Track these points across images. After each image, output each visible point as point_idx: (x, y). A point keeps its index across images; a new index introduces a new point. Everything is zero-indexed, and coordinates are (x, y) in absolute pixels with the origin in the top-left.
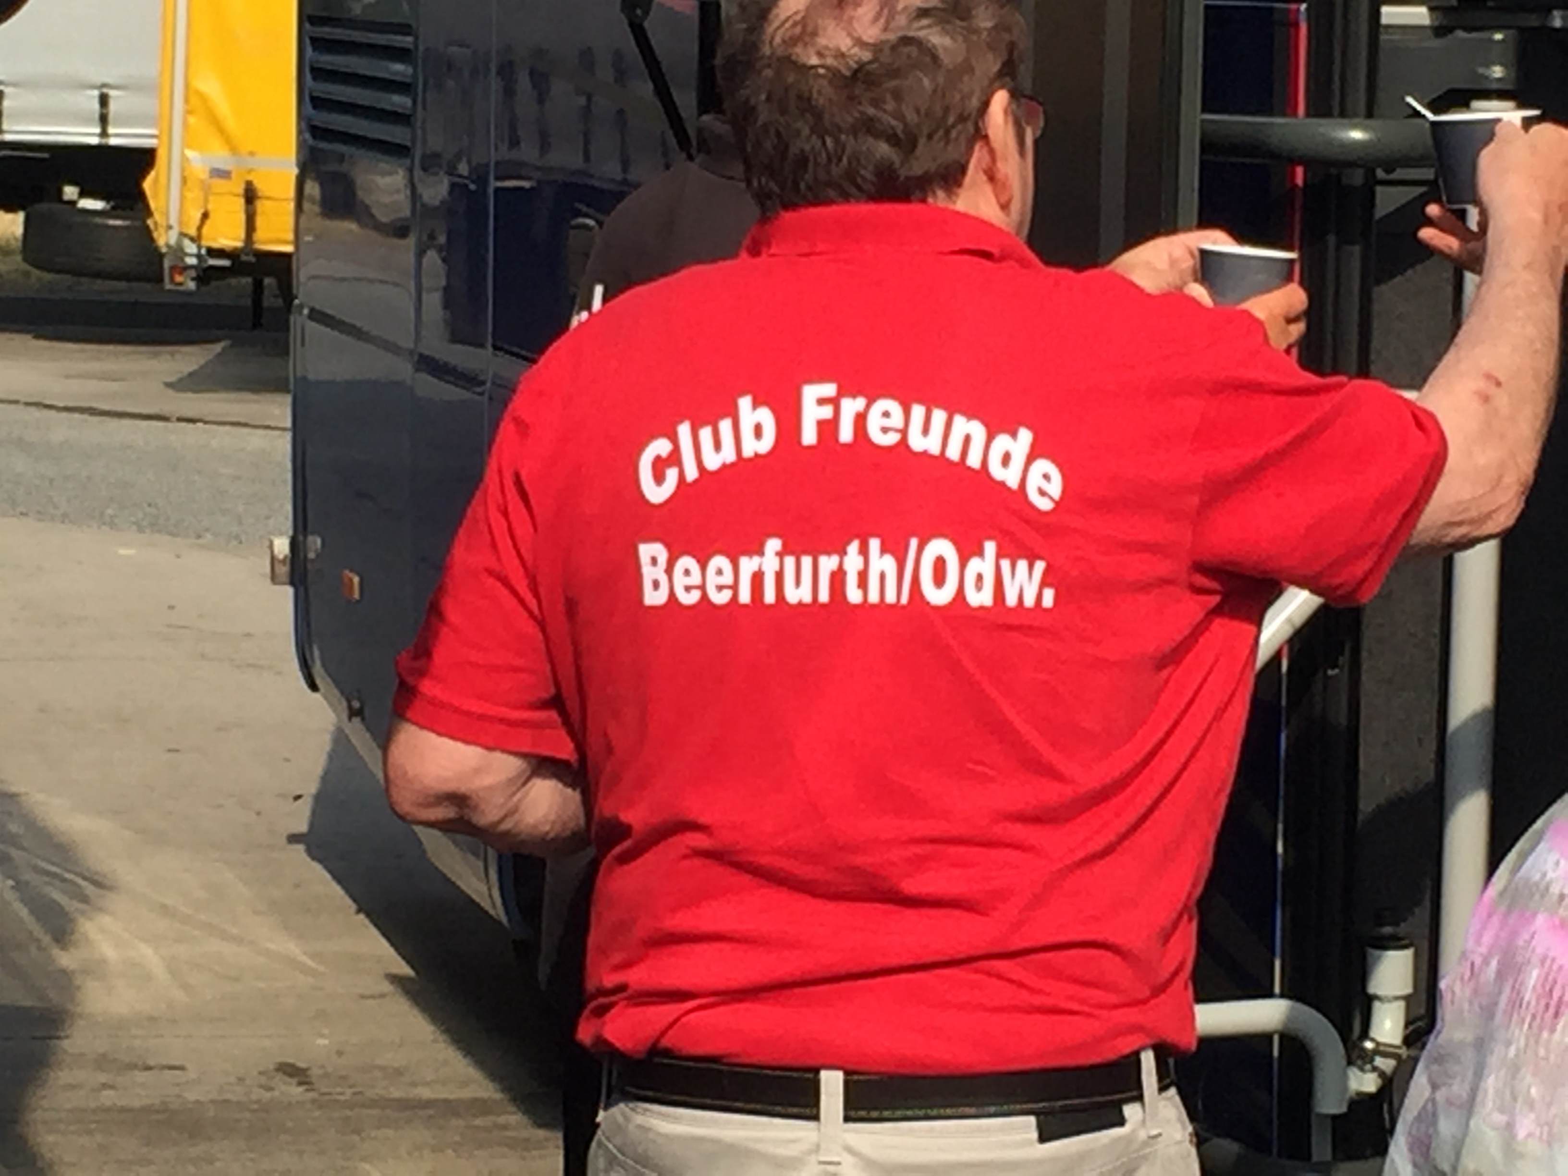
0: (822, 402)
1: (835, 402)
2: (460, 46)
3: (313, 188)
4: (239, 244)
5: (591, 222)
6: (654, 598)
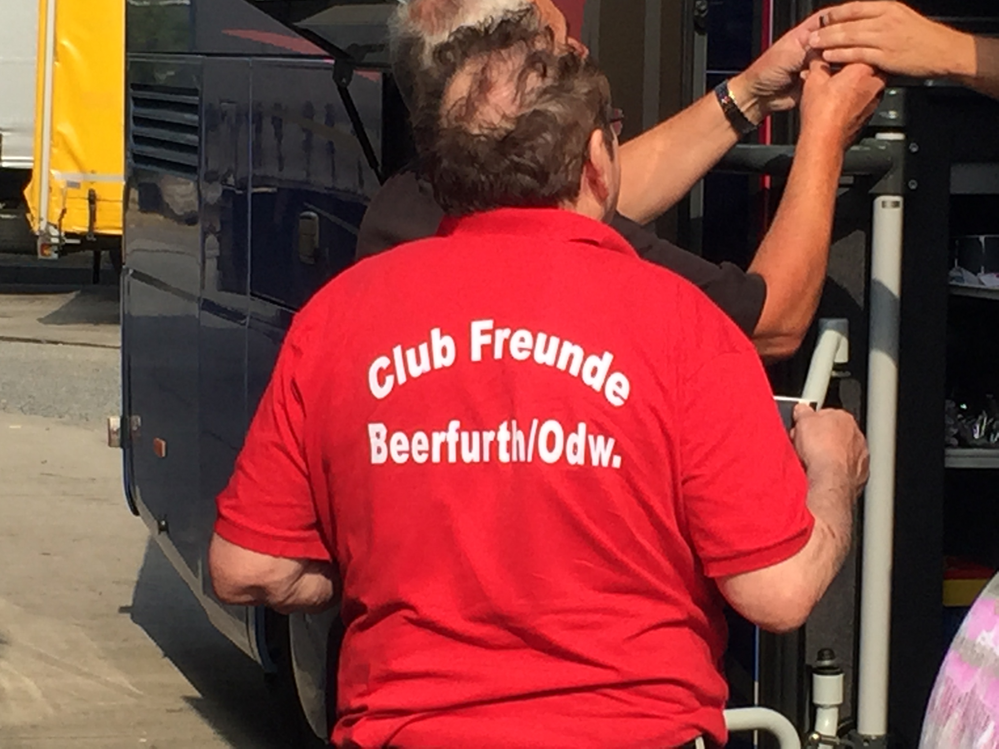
0: (484, 332)
1: (492, 332)
2: (229, 102)
3: (134, 194)
4: (86, 230)
5: (313, 214)
6: (378, 459)
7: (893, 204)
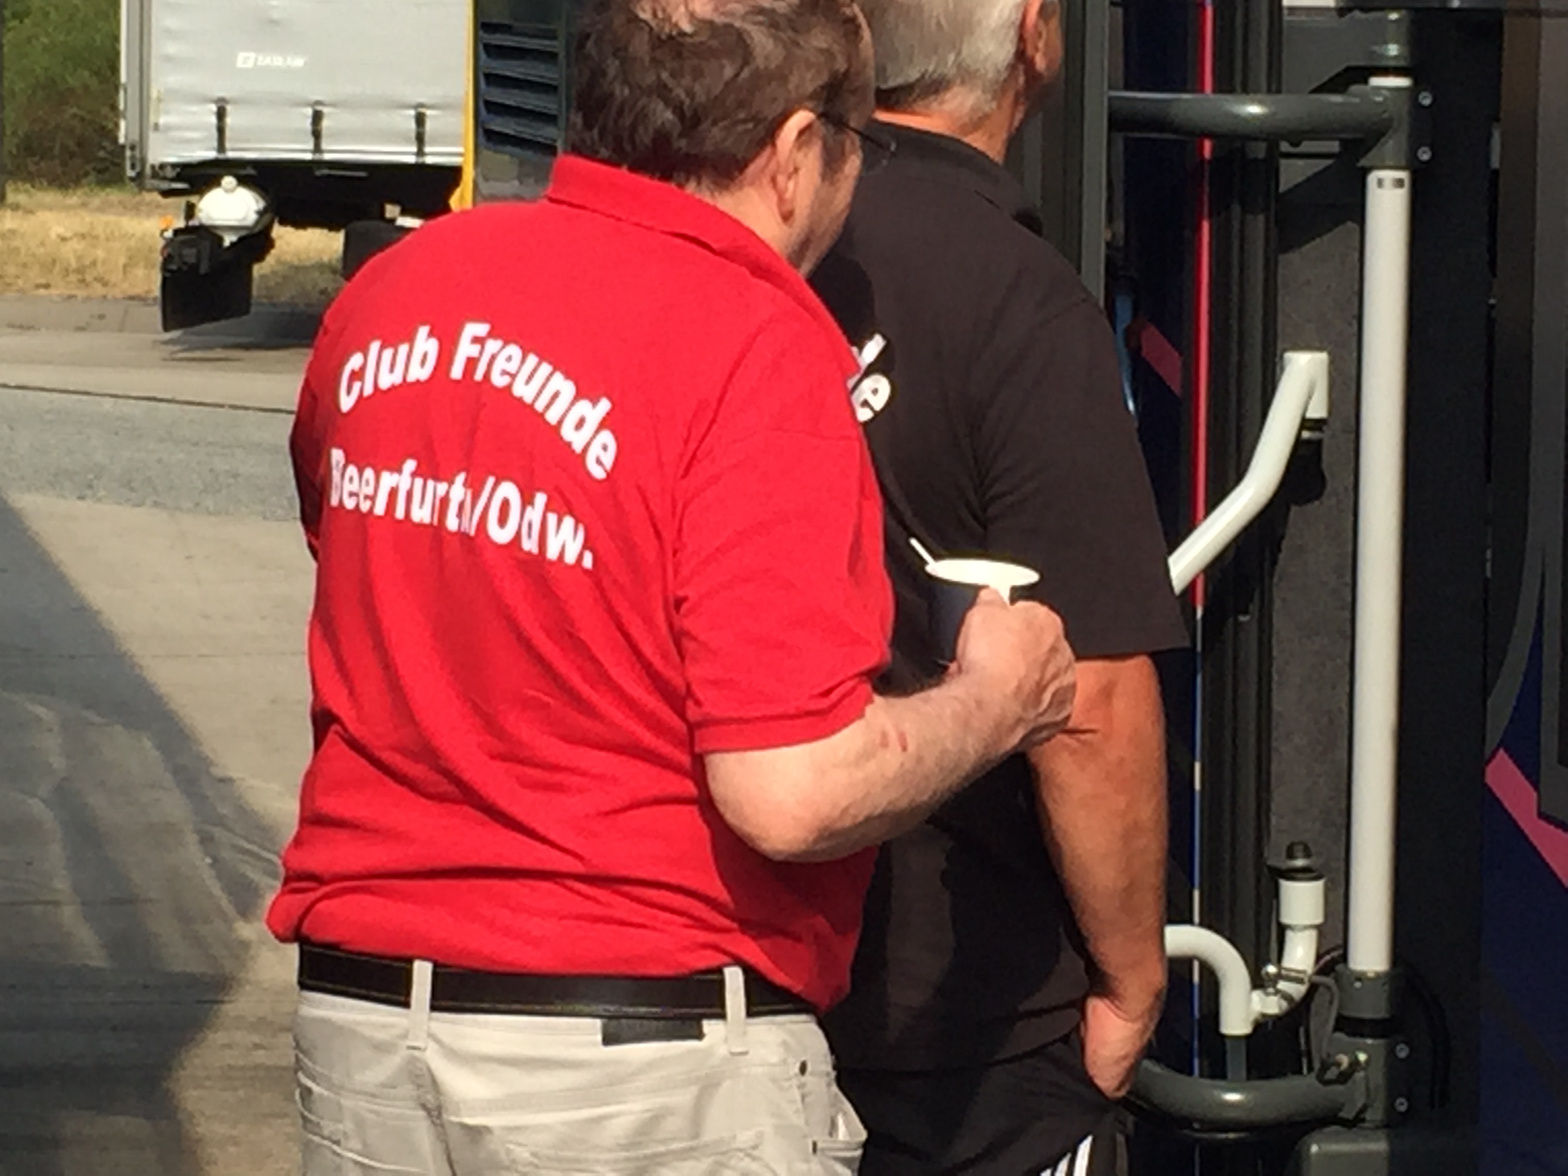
0: (474, 340)
1: (483, 342)
6: (334, 500)
7: (1395, 183)
